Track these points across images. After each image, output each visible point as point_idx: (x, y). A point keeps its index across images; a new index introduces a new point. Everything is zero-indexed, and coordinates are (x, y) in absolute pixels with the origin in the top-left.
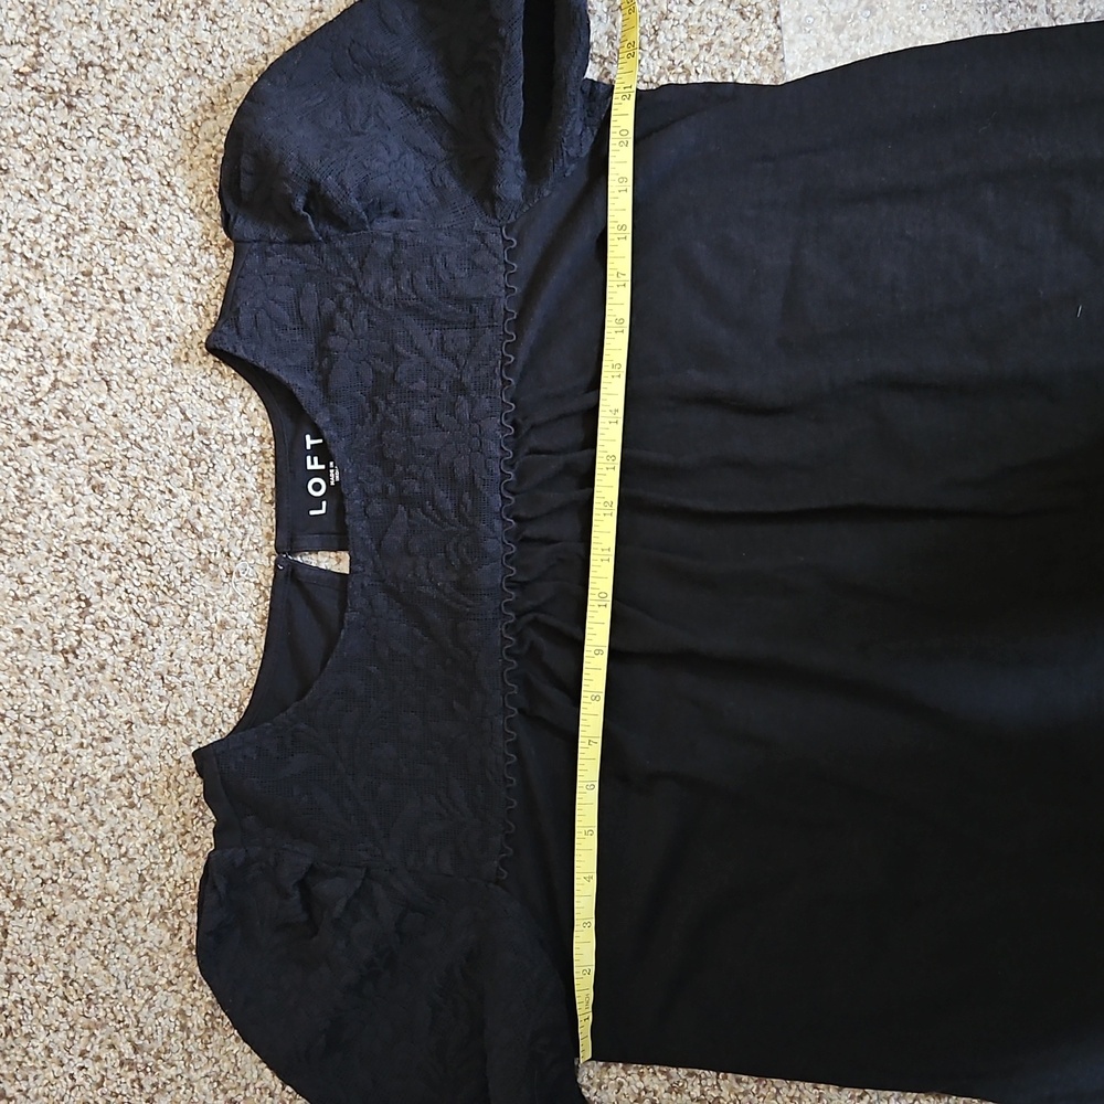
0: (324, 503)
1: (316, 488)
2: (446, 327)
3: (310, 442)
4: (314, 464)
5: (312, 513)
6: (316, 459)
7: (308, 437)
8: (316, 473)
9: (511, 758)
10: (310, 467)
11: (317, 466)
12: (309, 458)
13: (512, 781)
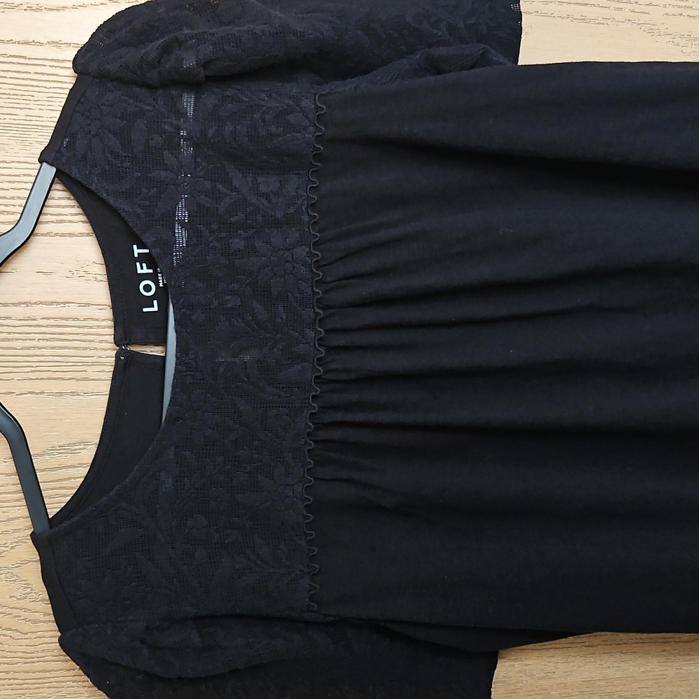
0: (155, 302)
1: (147, 288)
2: (260, 172)
3: (137, 251)
4: (143, 269)
5: (145, 310)
6: (144, 265)
7: (135, 247)
8: (146, 276)
9: (309, 517)
10: (139, 271)
11: (145, 271)
12: (138, 264)
13: (312, 535)
